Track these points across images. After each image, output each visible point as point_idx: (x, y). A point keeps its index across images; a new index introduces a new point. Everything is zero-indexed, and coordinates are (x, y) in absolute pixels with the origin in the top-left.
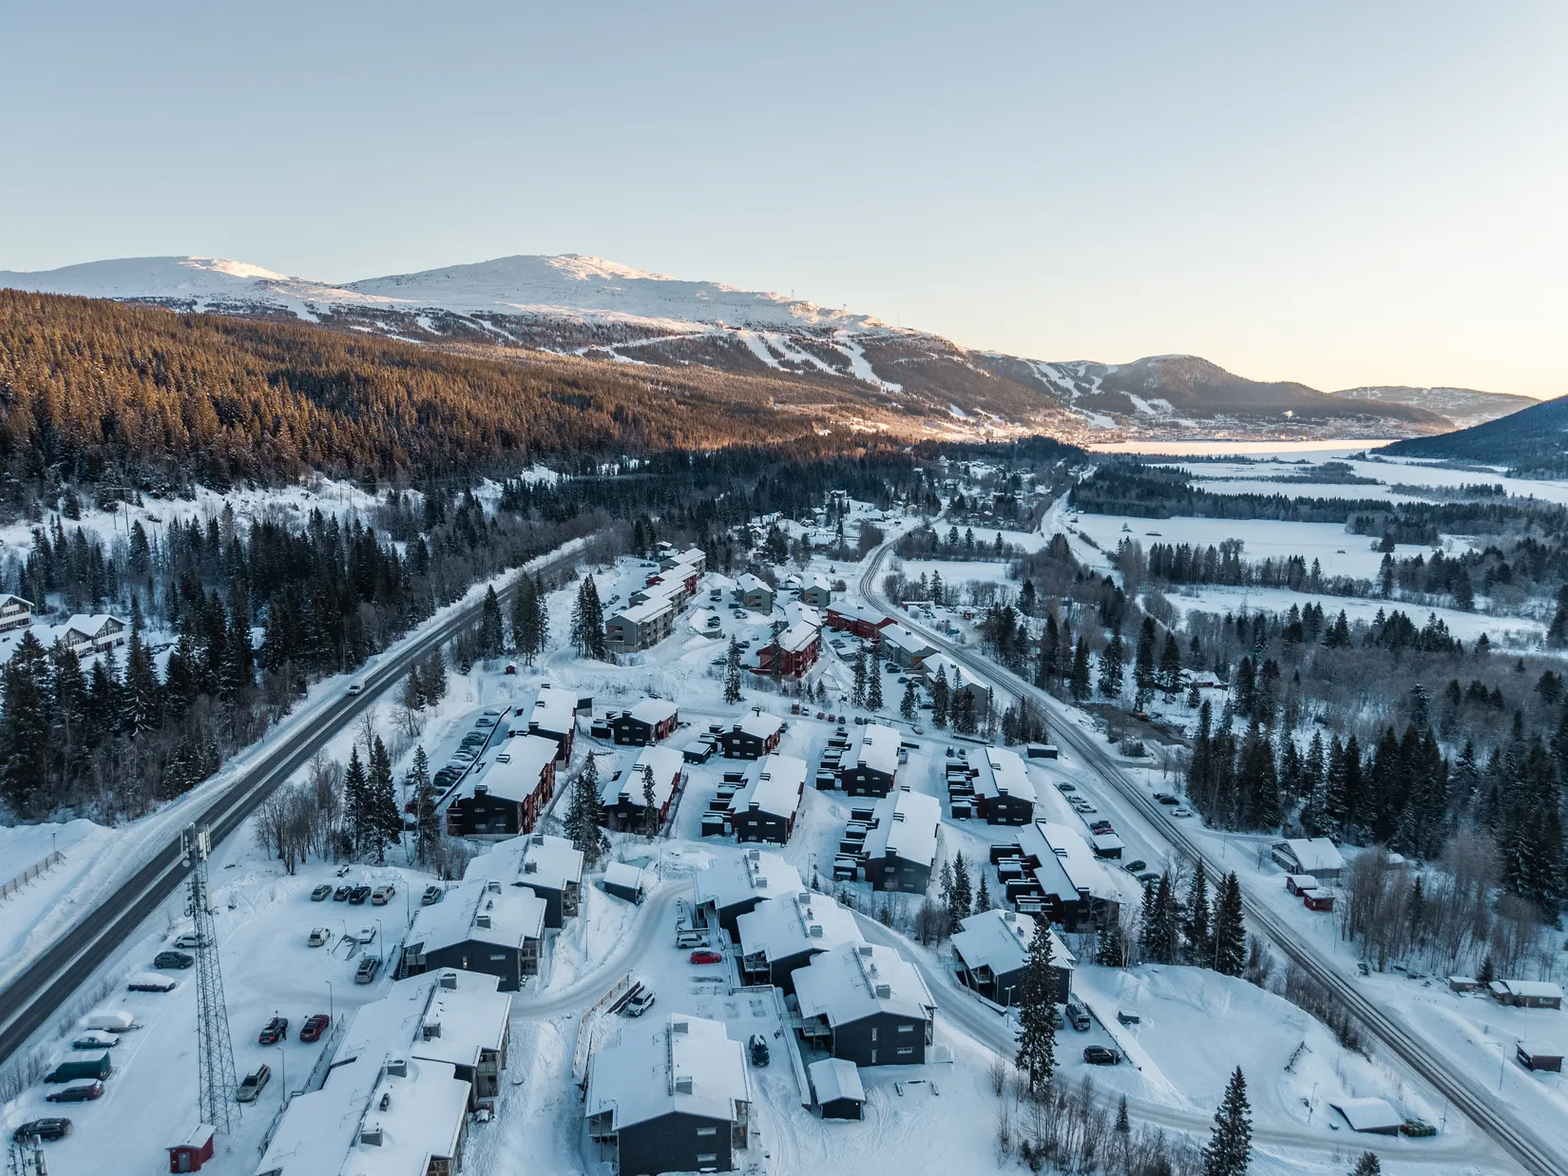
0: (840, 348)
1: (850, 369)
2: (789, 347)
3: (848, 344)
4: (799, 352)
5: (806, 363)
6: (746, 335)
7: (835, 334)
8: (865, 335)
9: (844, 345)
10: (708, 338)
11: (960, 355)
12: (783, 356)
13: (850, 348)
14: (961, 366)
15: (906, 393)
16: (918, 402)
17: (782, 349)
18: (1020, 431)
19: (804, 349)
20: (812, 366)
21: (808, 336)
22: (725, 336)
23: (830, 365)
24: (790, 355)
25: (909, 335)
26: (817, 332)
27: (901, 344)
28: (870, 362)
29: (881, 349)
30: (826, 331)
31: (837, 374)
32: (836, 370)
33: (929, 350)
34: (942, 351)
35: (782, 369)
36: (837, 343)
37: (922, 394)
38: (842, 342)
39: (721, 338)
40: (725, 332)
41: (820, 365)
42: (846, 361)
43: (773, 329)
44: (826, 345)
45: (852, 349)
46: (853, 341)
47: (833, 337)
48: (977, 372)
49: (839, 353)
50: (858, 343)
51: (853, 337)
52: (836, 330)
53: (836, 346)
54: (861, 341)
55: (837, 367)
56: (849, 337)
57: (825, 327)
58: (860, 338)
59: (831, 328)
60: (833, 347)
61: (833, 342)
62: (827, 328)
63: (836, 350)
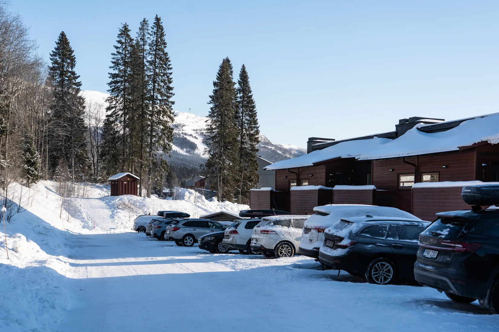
0: (188, 138)
1: (196, 151)
3: (194, 135)
7: (184, 128)
9: (191, 135)
11: (272, 145)
13: (195, 137)
14: (274, 153)
23: (182, 148)
31: (186, 154)
32: (187, 152)
36: (185, 134)
38: (189, 133)
42: (193, 147)
44: (178, 135)
45: (197, 138)
46: (197, 133)
47: (183, 130)
48: (285, 156)
49: (188, 140)
50: (200, 134)
51: (197, 130)
52: (184, 126)
53: (185, 136)
54: (203, 133)
55: (187, 150)
56: (194, 130)
57: (176, 123)
58: (202, 131)
59: (180, 124)
60: (183, 136)
61: (182, 133)
62: (177, 124)
63: (186, 138)
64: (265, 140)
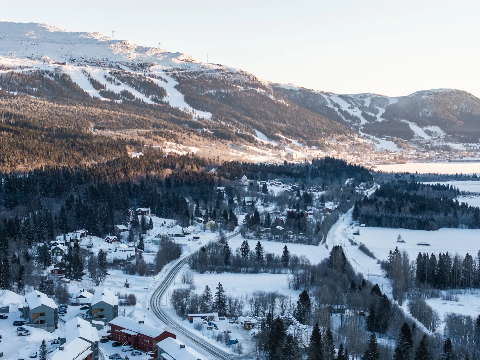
0: (156, 81)
1: (165, 99)
2: (110, 80)
3: (163, 77)
4: (118, 84)
5: (125, 93)
6: (70, 70)
7: (151, 68)
8: (178, 70)
9: (159, 78)
10: (36, 73)
11: (263, 87)
12: (103, 87)
13: (165, 80)
14: (263, 98)
15: (215, 120)
16: (225, 128)
17: (103, 82)
18: (317, 154)
19: (123, 81)
20: (131, 96)
21: (127, 70)
22: (51, 70)
23: (147, 95)
24: (110, 87)
25: (217, 70)
26: (134, 67)
27: (211, 78)
28: (183, 92)
29: (191, 82)
30: (143, 66)
31: (153, 103)
32: (153, 100)
33: (235, 82)
34: (247, 84)
35: (103, 99)
36: (153, 76)
37: (229, 121)
38: (157, 73)
39: (47, 72)
40: (51, 67)
41: (138, 95)
42: (161, 92)
43: (95, 64)
44: (143, 78)
45: (166, 82)
46: (167, 74)
47: (150, 71)
48: (278, 102)
49: (155, 85)
50: (172, 76)
51: (167, 71)
52: (152, 65)
53: (152, 79)
54: (175, 74)
55: (153, 97)
56: (164, 71)
57: (142, 62)
58: (174, 72)
59: (147, 63)
60: (149, 79)
61: (149, 75)
62: (144, 64)
63: (152, 82)
64: (253, 81)
